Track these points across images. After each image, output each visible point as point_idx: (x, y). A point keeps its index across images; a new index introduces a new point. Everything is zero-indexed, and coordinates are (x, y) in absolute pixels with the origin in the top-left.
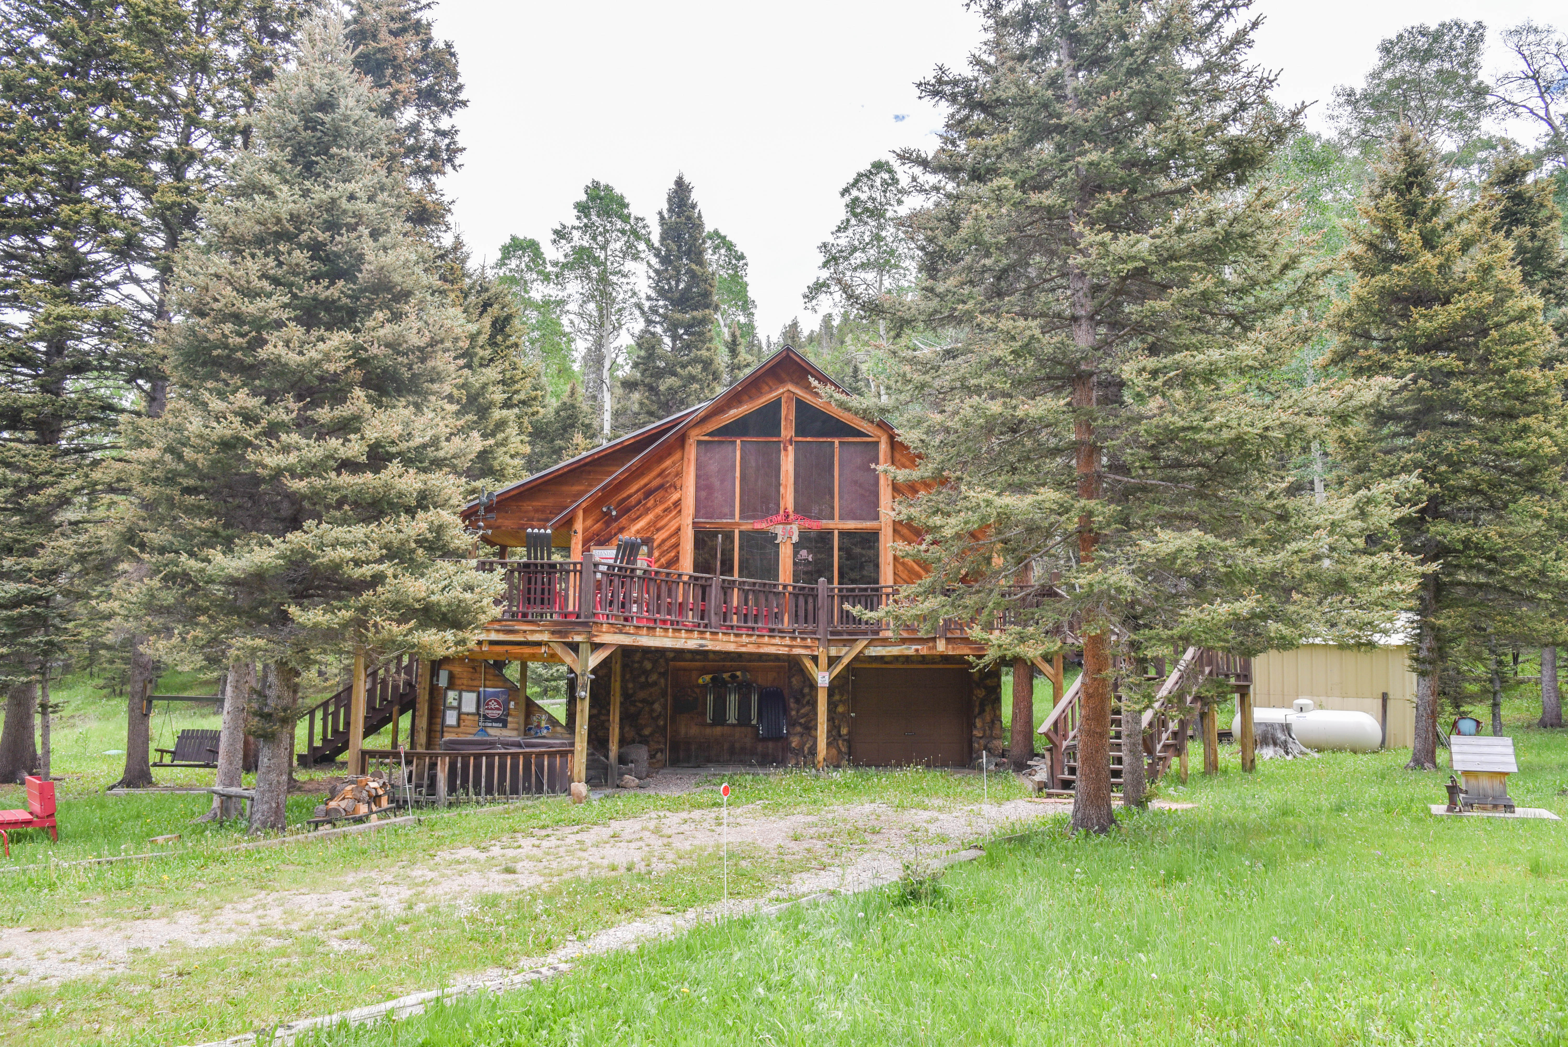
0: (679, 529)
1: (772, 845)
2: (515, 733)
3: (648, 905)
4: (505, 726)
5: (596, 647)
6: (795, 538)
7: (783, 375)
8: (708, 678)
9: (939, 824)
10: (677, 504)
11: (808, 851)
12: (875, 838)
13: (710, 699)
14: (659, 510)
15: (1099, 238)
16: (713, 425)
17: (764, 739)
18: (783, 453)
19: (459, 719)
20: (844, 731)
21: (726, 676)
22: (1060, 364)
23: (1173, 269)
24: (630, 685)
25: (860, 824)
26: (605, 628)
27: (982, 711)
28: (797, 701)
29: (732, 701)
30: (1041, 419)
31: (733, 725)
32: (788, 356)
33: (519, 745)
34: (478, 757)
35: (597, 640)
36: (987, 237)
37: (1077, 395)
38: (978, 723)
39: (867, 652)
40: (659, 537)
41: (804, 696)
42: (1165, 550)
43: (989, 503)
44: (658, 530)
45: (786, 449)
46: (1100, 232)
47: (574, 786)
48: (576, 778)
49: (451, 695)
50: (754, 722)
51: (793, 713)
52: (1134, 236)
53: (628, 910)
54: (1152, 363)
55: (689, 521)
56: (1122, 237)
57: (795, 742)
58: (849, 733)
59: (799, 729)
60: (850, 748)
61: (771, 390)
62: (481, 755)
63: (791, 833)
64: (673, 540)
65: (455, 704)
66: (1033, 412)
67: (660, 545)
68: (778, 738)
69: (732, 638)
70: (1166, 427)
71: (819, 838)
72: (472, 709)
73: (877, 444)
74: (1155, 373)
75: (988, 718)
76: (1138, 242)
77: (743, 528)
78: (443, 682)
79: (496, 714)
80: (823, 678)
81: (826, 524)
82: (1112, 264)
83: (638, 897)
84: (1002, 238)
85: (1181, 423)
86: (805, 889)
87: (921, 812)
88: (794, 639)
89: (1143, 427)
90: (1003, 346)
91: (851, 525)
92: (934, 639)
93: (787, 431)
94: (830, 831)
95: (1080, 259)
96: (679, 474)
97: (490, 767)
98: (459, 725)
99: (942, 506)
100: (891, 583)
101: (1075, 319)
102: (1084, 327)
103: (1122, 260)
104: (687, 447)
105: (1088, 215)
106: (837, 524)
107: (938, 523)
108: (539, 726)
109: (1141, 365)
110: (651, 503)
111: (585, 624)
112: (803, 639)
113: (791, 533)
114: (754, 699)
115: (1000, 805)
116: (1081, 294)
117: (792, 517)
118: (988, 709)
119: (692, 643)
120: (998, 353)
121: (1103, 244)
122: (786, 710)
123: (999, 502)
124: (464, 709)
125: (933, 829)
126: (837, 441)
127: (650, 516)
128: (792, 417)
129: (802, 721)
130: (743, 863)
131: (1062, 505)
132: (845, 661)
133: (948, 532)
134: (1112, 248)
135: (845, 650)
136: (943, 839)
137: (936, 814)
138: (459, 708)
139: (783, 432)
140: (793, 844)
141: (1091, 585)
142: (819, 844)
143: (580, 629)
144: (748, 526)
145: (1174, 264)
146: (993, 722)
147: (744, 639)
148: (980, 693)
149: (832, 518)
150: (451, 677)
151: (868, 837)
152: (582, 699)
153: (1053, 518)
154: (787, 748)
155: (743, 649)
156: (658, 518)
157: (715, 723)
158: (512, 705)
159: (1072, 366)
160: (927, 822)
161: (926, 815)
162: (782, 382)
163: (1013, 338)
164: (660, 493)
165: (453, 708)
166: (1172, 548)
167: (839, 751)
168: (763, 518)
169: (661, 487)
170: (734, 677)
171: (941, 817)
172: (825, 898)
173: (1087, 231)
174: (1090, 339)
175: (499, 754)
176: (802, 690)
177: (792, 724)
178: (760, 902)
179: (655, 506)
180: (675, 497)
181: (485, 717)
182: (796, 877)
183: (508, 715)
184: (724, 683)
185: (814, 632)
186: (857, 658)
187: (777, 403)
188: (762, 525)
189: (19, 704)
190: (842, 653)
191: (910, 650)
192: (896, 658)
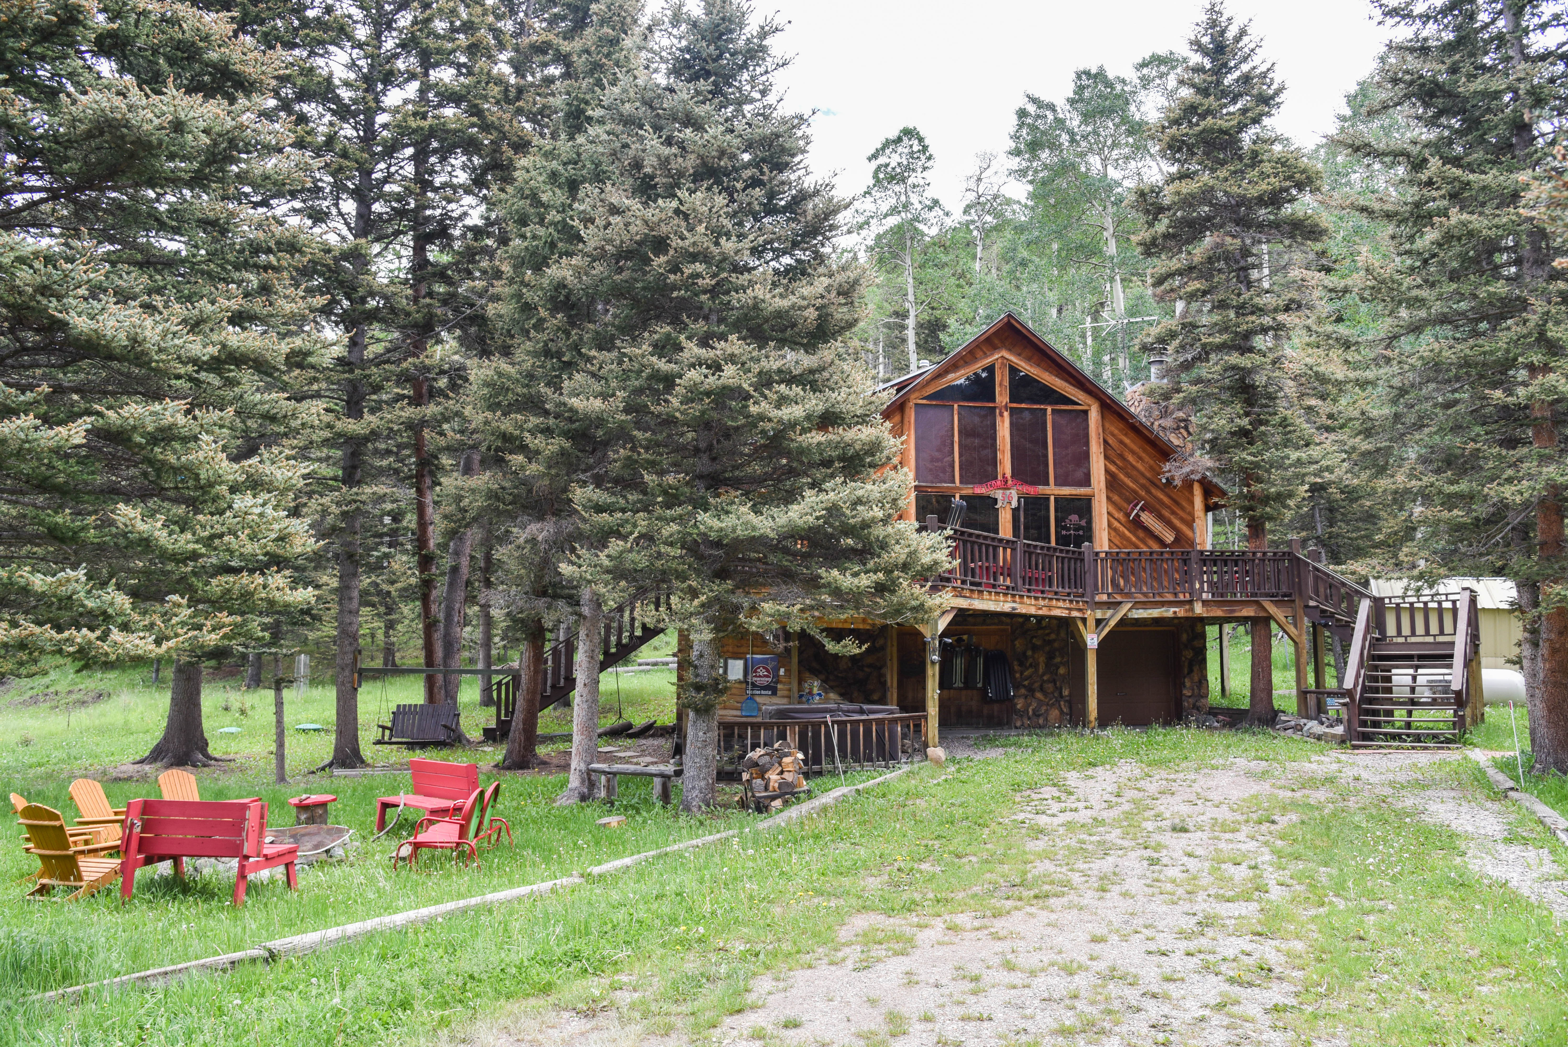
2: (785, 701)
4: (774, 693)
6: (1014, 503)
7: (996, 341)
16: (930, 390)
17: (992, 702)
18: (998, 419)
20: (1066, 692)
21: (952, 639)
27: (1191, 671)
28: (1021, 664)
29: (959, 664)
31: (960, 689)
32: (1009, 323)
33: (862, 712)
38: (1188, 683)
39: (1130, 615)
41: (1027, 658)
45: (1001, 415)
48: (930, 743)
50: (980, 685)
51: (1017, 675)
57: (1020, 704)
58: (1070, 695)
59: (1023, 691)
60: (1071, 708)
61: (986, 356)
68: (1006, 700)
72: (739, 676)
73: (1086, 412)
75: (1196, 678)
77: (964, 492)
79: (765, 681)
80: (1092, 640)
81: (1041, 489)
88: (1071, 602)
91: (1066, 491)
92: (1191, 602)
93: (1002, 397)
97: (842, 735)
100: (1106, 548)
104: (907, 410)
106: (1053, 490)
108: (810, 693)
112: (1076, 602)
113: (1010, 497)
114: (980, 661)
117: (1010, 482)
118: (1196, 668)
119: (1005, 605)
122: (1012, 672)
124: (730, 677)
126: (1049, 409)
128: (1006, 383)
129: (1026, 683)
132: (1112, 623)
135: (1109, 613)
138: (725, 675)
139: (998, 398)
144: (968, 490)
146: (1200, 682)
147: (1041, 602)
148: (1189, 654)
149: (1047, 483)
152: (933, 663)
154: (1012, 710)
158: (782, 672)
162: (999, 348)
167: (1062, 712)
168: (981, 482)
170: (960, 640)
176: (1024, 653)
177: (1017, 686)
181: (753, 685)
183: (777, 682)
185: (1082, 596)
186: (1123, 621)
187: (990, 369)
188: (981, 490)
189: (189, 679)
190: (1108, 615)
191: (1169, 612)
192: (1156, 621)
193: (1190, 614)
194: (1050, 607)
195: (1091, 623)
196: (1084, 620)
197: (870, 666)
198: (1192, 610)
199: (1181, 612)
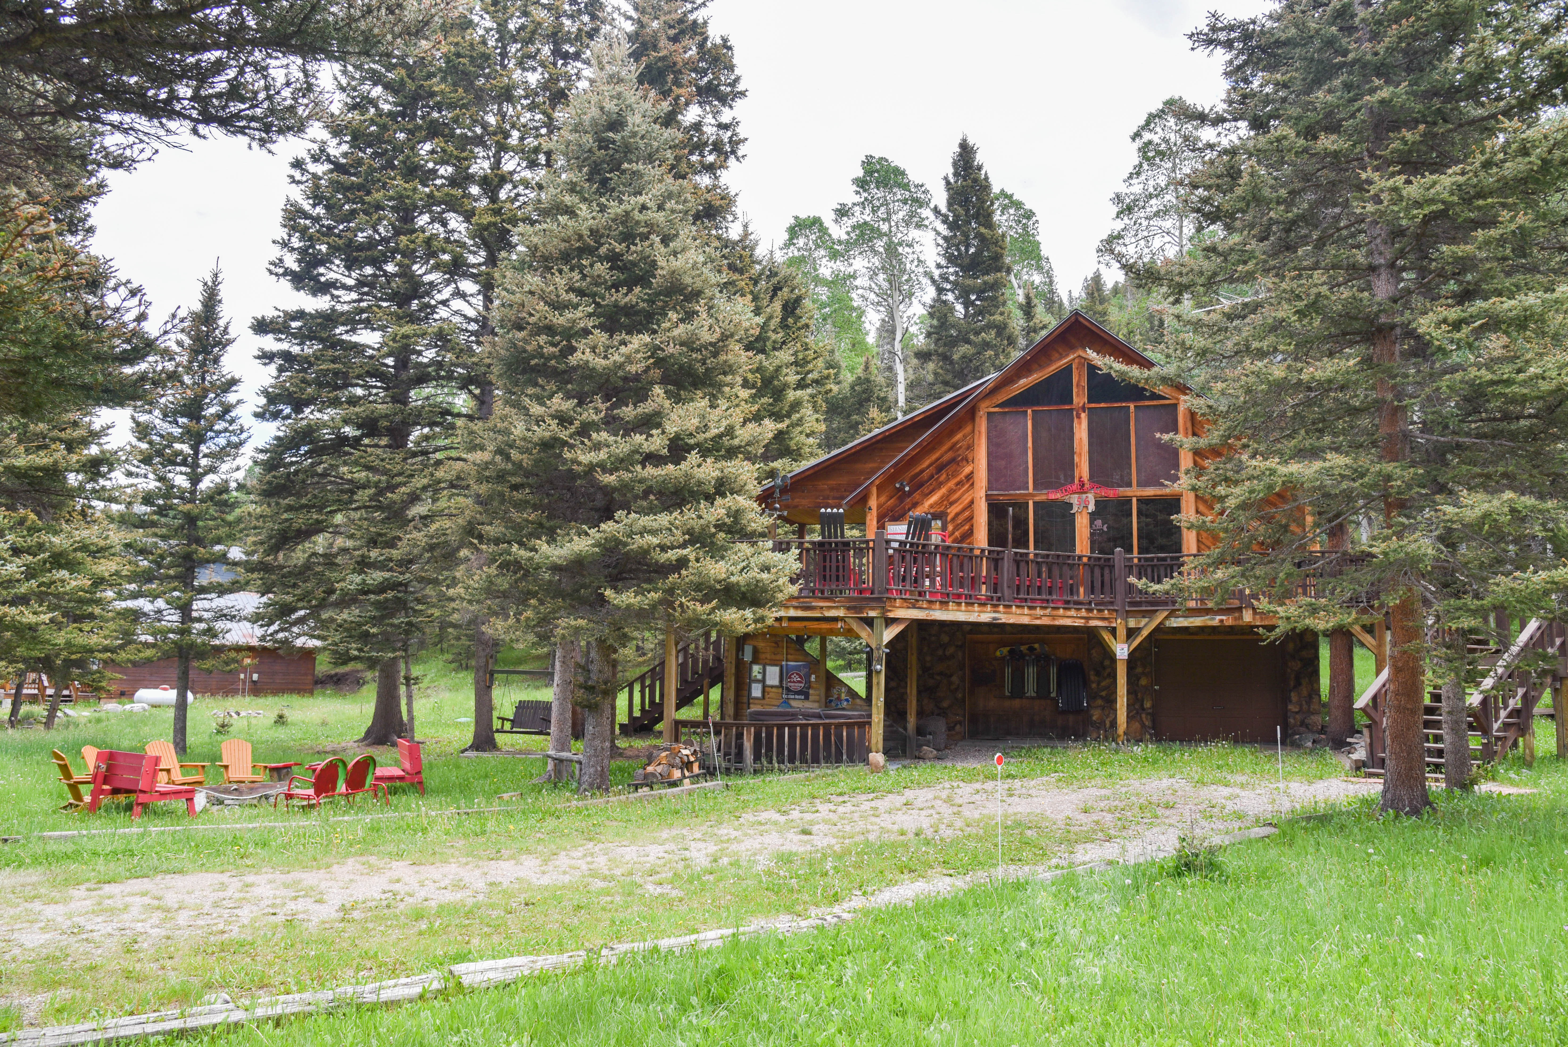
0: (972, 502)
1: (1061, 817)
2: (816, 705)
3: (931, 867)
4: (807, 698)
5: (890, 622)
6: (1091, 507)
7: (1074, 341)
8: (1005, 650)
9: (1237, 801)
10: (970, 477)
11: (1097, 823)
12: (1168, 812)
13: (1008, 671)
14: (951, 484)
15: (1391, 182)
16: (1002, 397)
17: (1064, 712)
18: (1076, 421)
19: (764, 692)
20: (1148, 704)
21: (1023, 648)
22: (1356, 318)
23: (1479, 208)
24: (928, 658)
25: (1154, 799)
26: (898, 603)
27: (1298, 684)
28: (1098, 674)
29: (1031, 673)
30: (1330, 381)
31: (1032, 698)
32: (1077, 321)
33: (819, 717)
34: (781, 728)
35: (891, 615)
36: (1266, 192)
37: (1378, 350)
38: (1294, 696)
39: (1168, 624)
40: (953, 511)
41: (1104, 668)
42: (1471, 515)
43: (1273, 472)
44: (951, 504)
45: (1079, 417)
46: (1393, 175)
47: (872, 755)
48: (874, 749)
49: (756, 668)
50: (1053, 695)
51: (1094, 686)
52: (1430, 178)
53: (912, 871)
54: (1454, 314)
55: (982, 494)
56: (1417, 181)
57: (1096, 715)
58: (1153, 706)
59: (1100, 702)
60: (1154, 721)
61: (1061, 357)
62: (784, 726)
63: (1082, 806)
64: (967, 514)
65: (760, 677)
66: (1319, 374)
67: (953, 519)
68: (1079, 711)
69: (1026, 611)
70: (1471, 384)
71: (1109, 811)
72: (776, 682)
73: (1175, 406)
74: (1457, 325)
75: (1305, 692)
76: (1435, 183)
77: (1037, 499)
78: (748, 657)
79: (799, 686)
80: (1122, 651)
81: (1123, 491)
82: (1407, 209)
83: (923, 859)
84: (1283, 192)
85: (1489, 376)
86: (1087, 858)
87: (1221, 788)
88: (1090, 610)
89: (1444, 384)
90: (1286, 306)
91: (1150, 492)
92: (1240, 609)
93: (1080, 398)
94: (1121, 805)
95: (1370, 207)
96: (970, 447)
97: (792, 737)
98: (763, 697)
99: (1230, 474)
100: (1194, 551)
101: (1373, 269)
102: (1383, 276)
103: (1418, 204)
104: (977, 420)
105: (1381, 157)
106: (1135, 492)
107: (1223, 493)
108: (839, 699)
109: (1441, 317)
110: (943, 477)
111: (879, 600)
112: (1099, 611)
113: (1087, 502)
114: (1053, 672)
115: (1310, 783)
116: (1379, 240)
117: (1087, 486)
118: (1304, 682)
119: (985, 616)
120: (1280, 314)
121: (1395, 189)
122: (1086, 683)
123: (1283, 470)
124: (769, 682)
125: (1230, 806)
126: (1132, 406)
127: (943, 490)
128: (1084, 383)
129: (1103, 694)
130: (1029, 833)
131: (1356, 470)
132: (1145, 633)
133: (1231, 502)
134: (1404, 193)
135: (1144, 621)
136: (1239, 816)
137: (1237, 791)
138: (763, 681)
139: (1075, 399)
140: (1082, 817)
141: (1385, 554)
142: (1109, 817)
143: (874, 604)
144: (1042, 496)
145: (1481, 202)
146: (1310, 697)
147: (1039, 612)
148: (1296, 665)
149: (1129, 485)
150: (756, 652)
151: (1160, 812)
152: (878, 672)
153: (1344, 485)
154: (1087, 721)
155: (1038, 622)
156: (951, 492)
157: (1013, 696)
158: (813, 678)
159: (1370, 320)
160: (1225, 798)
161: (1226, 791)
162: (1072, 348)
163: (1299, 297)
164: (953, 467)
165: (758, 681)
166: (1478, 512)
167: (1143, 725)
168: (1057, 488)
169: (953, 460)
170: (1032, 649)
171: (1243, 794)
172: (1103, 868)
173: (1376, 176)
174: (1391, 289)
175: (801, 725)
176: (1101, 662)
177: (1092, 697)
178: (1040, 869)
179: (948, 480)
180: (967, 470)
181: (788, 690)
182: (1079, 848)
183: (809, 687)
184: (1022, 656)
185: (1112, 603)
186: (1158, 629)
187: (1068, 370)
188: (1056, 495)
189: (387, 677)
190: (1142, 625)
191: (1215, 621)
192: (1202, 629)
193: (1241, 623)
194: (1054, 617)
195: (1122, 632)
196: (1113, 631)
197: (941, 674)
198: (1241, 617)
199: (1228, 620)
